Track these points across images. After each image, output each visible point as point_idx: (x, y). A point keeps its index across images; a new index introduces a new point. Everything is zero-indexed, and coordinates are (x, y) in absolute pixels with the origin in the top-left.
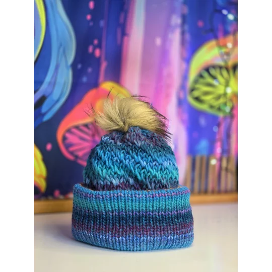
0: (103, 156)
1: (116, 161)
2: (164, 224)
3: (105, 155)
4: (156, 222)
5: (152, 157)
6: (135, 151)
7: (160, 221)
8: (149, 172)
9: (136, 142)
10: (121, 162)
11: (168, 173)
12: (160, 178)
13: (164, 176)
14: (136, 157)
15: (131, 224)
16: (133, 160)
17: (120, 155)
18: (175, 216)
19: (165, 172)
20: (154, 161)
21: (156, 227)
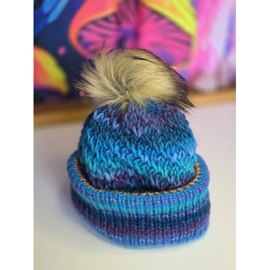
0: (93, 146)
1: (110, 154)
2: (168, 227)
3: (95, 145)
4: (158, 225)
5: (156, 152)
6: (134, 143)
7: (163, 223)
8: (152, 168)
9: (135, 131)
10: (116, 156)
11: (178, 169)
12: (166, 175)
13: (172, 173)
14: (134, 151)
15: (128, 226)
16: (131, 155)
17: (114, 146)
18: (183, 218)
19: (174, 168)
20: (159, 155)
21: (157, 230)
